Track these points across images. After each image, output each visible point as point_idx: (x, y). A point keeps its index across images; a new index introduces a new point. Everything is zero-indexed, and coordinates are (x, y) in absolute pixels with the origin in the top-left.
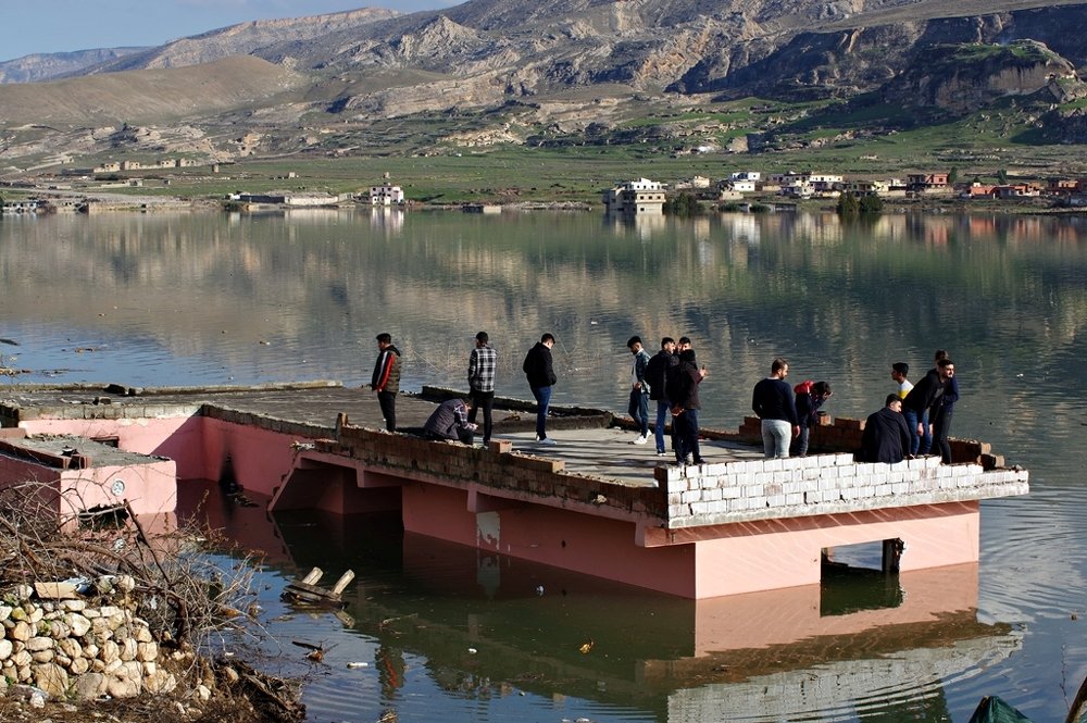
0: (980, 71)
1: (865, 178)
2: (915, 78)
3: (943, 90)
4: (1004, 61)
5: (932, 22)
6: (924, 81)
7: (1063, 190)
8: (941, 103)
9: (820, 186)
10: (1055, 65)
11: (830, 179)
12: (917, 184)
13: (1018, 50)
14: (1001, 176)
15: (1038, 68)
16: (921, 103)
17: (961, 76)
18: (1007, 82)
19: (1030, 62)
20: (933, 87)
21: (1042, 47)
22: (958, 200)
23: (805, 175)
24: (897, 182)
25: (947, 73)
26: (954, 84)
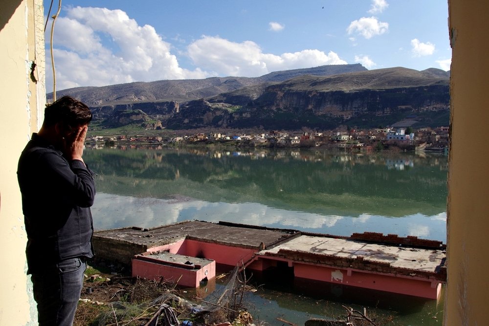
0: (128, 115)
1: (108, 137)
2: (115, 117)
3: (121, 119)
4: (133, 114)
5: (117, 105)
6: (117, 117)
7: (150, 139)
8: (120, 122)
9: (99, 139)
10: (144, 114)
11: (101, 137)
12: (119, 138)
13: (136, 111)
14: (136, 137)
15: (140, 115)
16: (116, 122)
17: (124, 116)
18: (134, 118)
19: (139, 113)
20: (119, 119)
21: (141, 111)
22: (128, 141)
23: (95, 136)
24: (115, 138)
25: (122, 116)
26: (123, 118)
